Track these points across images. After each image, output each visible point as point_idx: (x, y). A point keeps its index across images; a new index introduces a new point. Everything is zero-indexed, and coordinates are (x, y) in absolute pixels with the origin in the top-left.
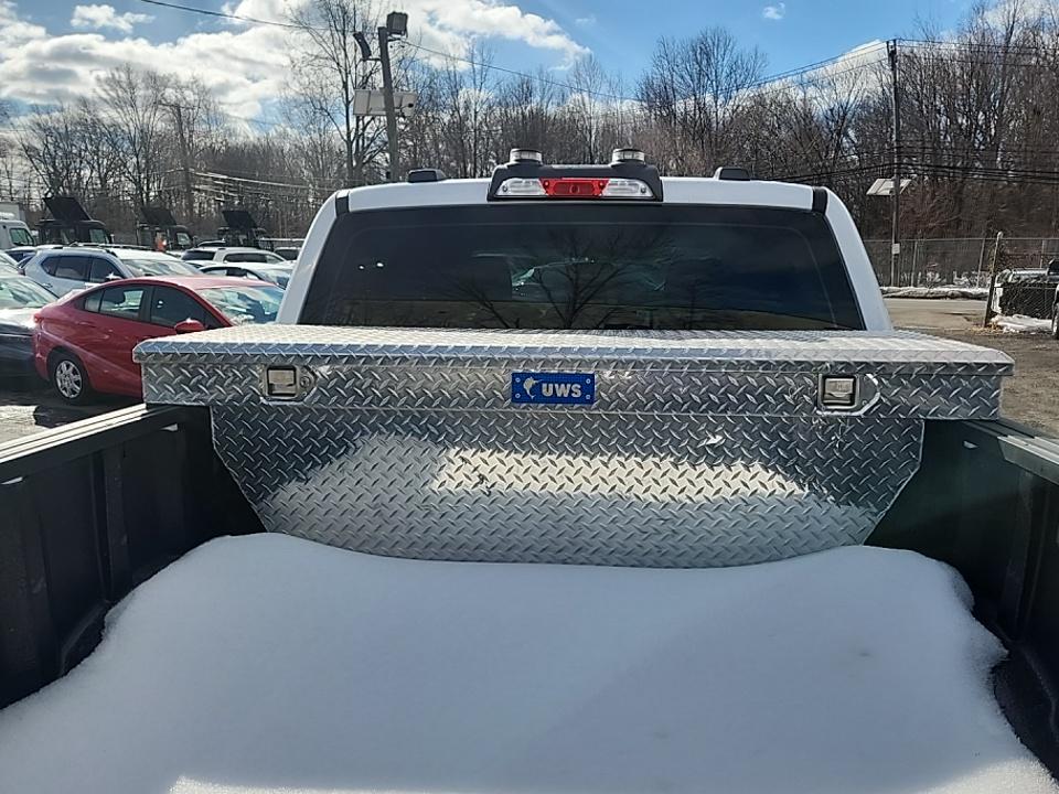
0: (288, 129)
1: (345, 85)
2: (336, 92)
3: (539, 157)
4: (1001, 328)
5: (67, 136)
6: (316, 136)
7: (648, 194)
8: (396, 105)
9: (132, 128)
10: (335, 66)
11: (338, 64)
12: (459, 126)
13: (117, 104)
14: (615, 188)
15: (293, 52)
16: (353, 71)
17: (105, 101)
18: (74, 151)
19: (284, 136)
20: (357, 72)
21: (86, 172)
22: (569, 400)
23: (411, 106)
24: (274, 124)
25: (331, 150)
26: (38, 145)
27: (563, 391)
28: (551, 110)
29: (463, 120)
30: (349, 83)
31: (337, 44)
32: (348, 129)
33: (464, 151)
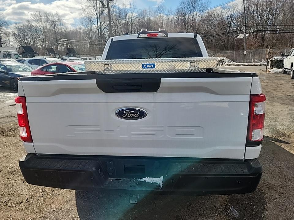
0: (82, 26)
1: (97, 14)
2: (94, 16)
3: (146, 30)
4: (270, 72)
5: (24, 30)
6: (89, 28)
7: (165, 36)
8: (111, 19)
9: (41, 28)
10: (94, 9)
11: (95, 8)
12: (127, 24)
13: (37, 21)
14: (160, 35)
15: (82, 6)
16: (99, 10)
17: (34, 20)
18: (26, 34)
19: (81, 28)
20: (100, 10)
21: (29, 40)
22: (151, 68)
23: (115, 19)
24: (78, 25)
25: (93, 31)
26: (16, 33)
27: (150, 66)
28: (152, 18)
29: (128, 22)
30: (98, 13)
31: (94, 3)
32: (98, 25)
33: (129, 30)
